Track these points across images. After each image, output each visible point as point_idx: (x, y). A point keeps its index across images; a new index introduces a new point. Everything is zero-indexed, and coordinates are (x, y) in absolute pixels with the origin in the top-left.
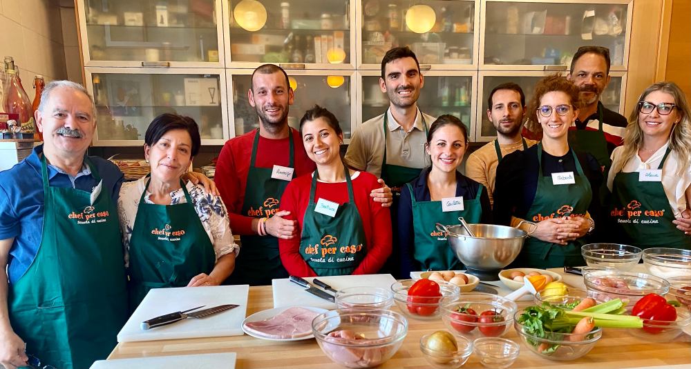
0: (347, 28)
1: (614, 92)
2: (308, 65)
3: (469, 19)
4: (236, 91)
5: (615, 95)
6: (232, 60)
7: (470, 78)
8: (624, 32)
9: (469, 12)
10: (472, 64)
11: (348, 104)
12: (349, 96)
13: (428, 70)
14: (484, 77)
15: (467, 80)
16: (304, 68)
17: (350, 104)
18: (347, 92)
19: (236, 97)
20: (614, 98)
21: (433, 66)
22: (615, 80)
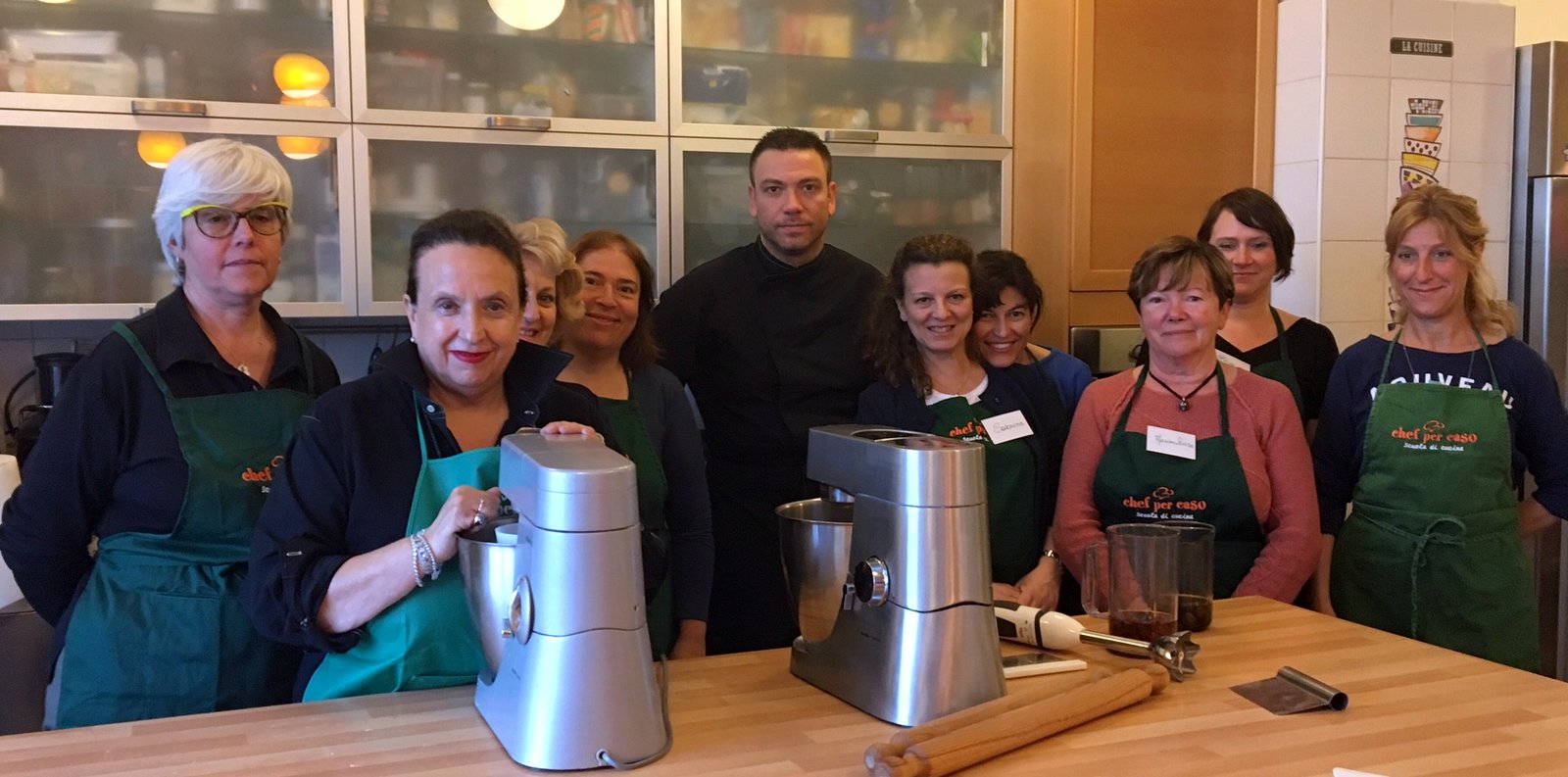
0: (324, 16)
1: (986, 196)
2: (215, 107)
3: (642, 10)
5: (991, 201)
7: (653, 153)
8: (1001, 60)
10: (653, 119)
11: (330, 209)
12: (334, 189)
13: (544, 128)
14: (685, 153)
15: (644, 161)
16: (202, 114)
17: (337, 211)
18: (327, 180)
22: (988, 169)
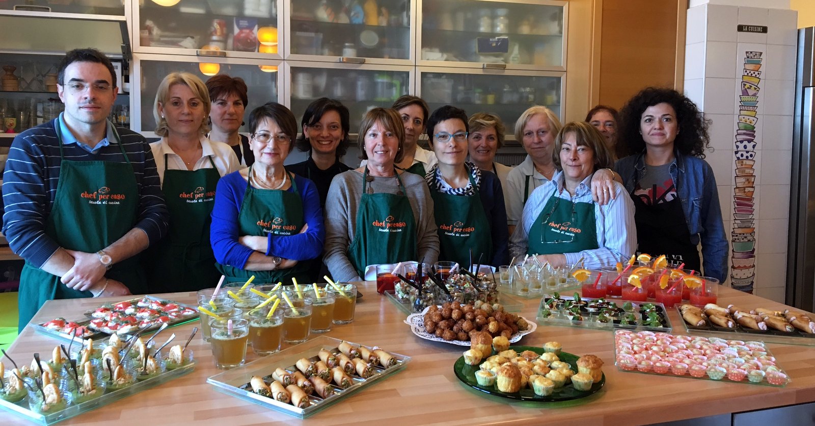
1: (554, 92)
2: (229, 53)
3: (405, 14)
4: (145, 78)
5: (556, 95)
6: (141, 45)
8: (561, 33)
9: (406, 7)
10: (408, 58)
11: (275, 95)
13: (363, 62)
15: (405, 75)
17: (277, 96)
19: (144, 84)
20: (555, 98)
21: (368, 60)
22: (555, 80)
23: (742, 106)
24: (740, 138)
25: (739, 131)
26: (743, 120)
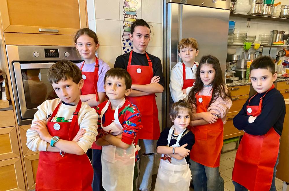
23: (126, 14)
24: (126, 37)
25: (124, 33)
26: (127, 25)
